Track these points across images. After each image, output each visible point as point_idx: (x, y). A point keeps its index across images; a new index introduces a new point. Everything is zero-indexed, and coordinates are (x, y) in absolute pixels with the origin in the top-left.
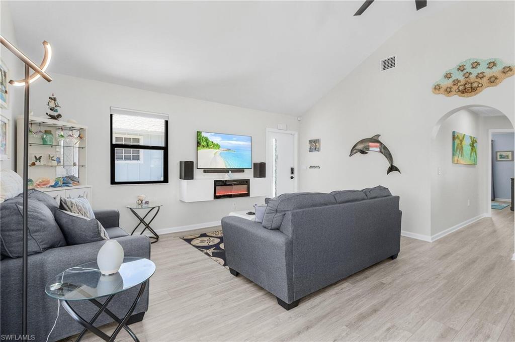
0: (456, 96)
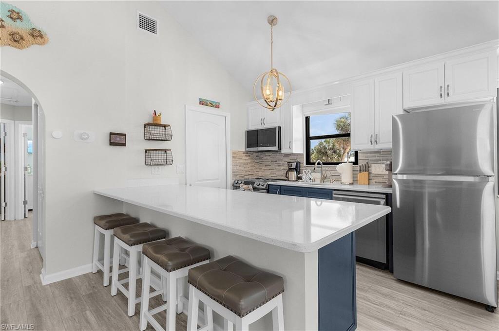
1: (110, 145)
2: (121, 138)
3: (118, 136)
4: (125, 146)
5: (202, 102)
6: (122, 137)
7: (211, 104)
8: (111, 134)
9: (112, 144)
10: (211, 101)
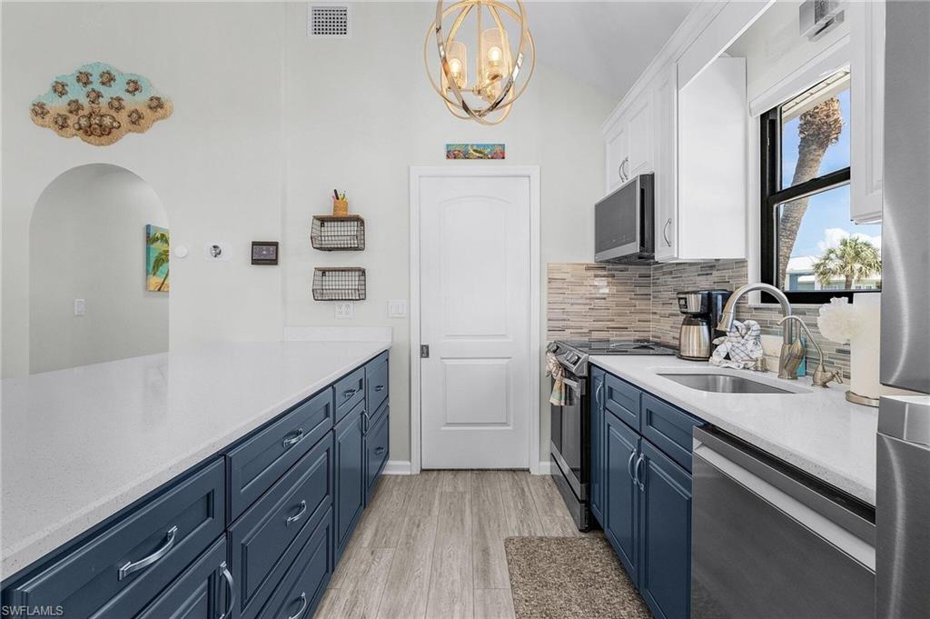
0: (77, 140)
1: (252, 264)
2: (268, 250)
3: (264, 247)
4: (276, 264)
5: (454, 153)
6: (272, 248)
7: (480, 152)
8: (254, 244)
9: (255, 262)
10: (478, 145)
